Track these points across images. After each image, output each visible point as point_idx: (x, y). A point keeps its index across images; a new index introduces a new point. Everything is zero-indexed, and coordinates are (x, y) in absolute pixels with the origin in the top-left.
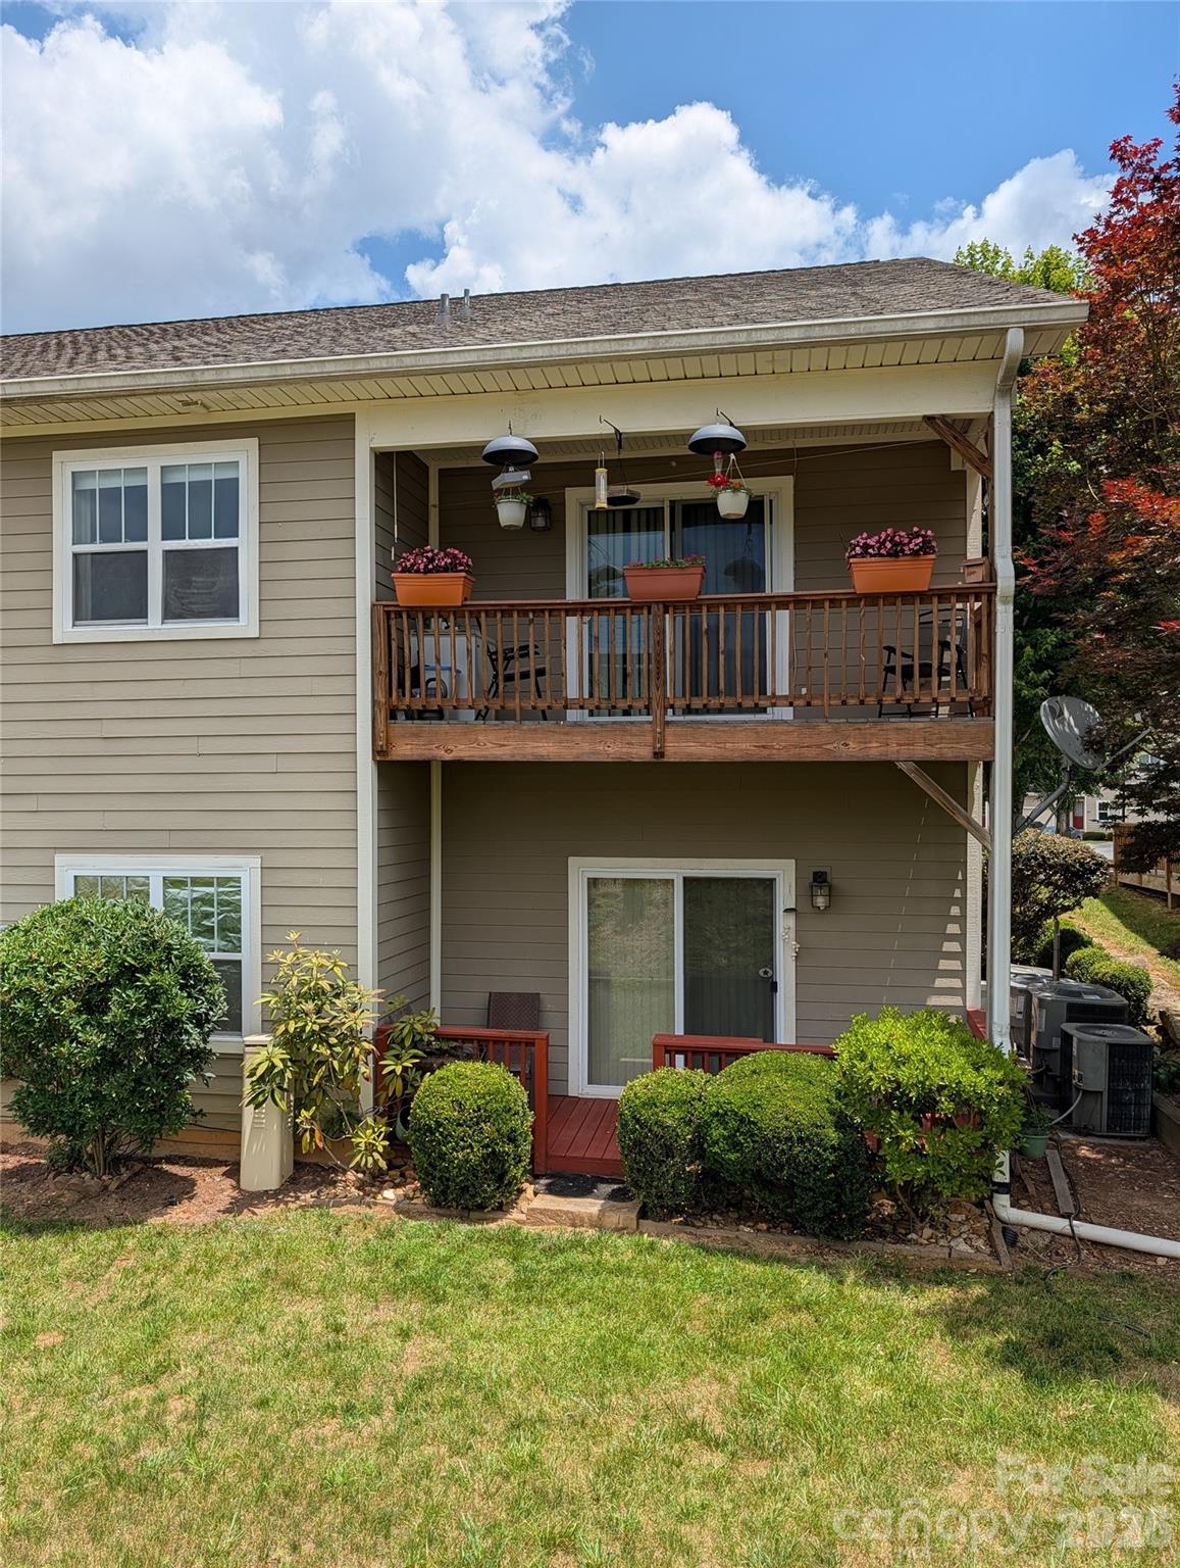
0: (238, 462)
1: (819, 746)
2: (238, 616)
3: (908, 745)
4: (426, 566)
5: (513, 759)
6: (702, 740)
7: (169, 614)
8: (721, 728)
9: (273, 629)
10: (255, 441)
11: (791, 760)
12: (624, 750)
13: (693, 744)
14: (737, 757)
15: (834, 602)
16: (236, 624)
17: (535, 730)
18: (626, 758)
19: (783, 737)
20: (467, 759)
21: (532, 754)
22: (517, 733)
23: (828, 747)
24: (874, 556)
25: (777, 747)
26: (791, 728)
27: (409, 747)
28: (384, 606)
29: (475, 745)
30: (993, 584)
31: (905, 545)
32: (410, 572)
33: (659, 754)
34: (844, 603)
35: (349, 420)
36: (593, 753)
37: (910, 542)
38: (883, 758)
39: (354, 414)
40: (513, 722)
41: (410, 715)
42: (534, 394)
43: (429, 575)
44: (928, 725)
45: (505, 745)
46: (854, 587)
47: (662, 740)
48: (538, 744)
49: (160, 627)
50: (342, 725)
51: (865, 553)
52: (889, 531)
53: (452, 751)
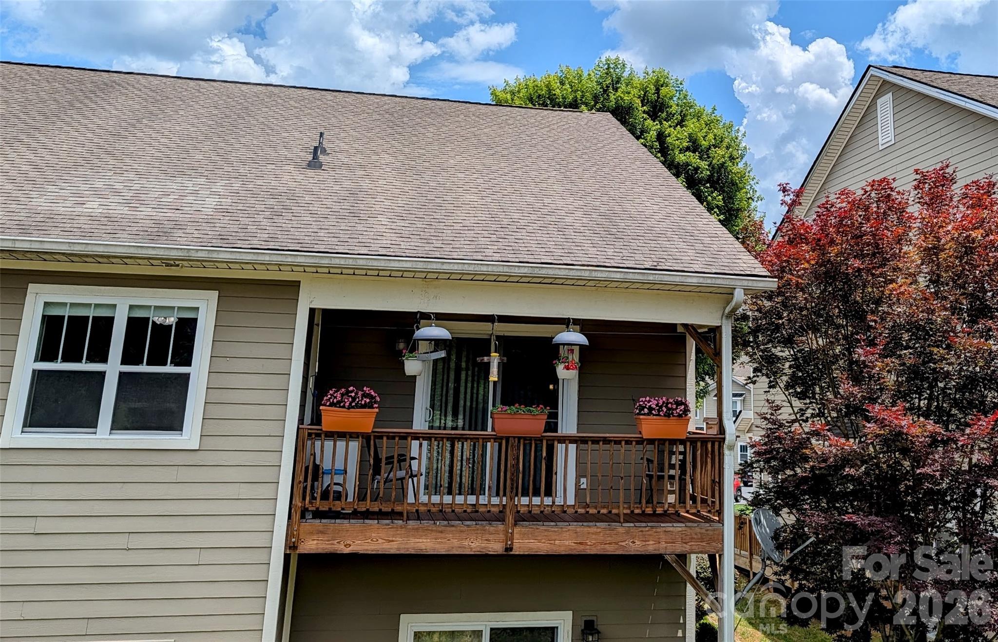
0: (198, 308)
1: (616, 543)
2: (181, 430)
3: (672, 543)
4: (350, 404)
5: (398, 552)
6: (539, 538)
7: (117, 425)
8: (553, 529)
9: (211, 443)
10: (216, 293)
11: (599, 553)
12: (483, 545)
13: (532, 541)
14: (563, 551)
15: (628, 442)
16: (179, 437)
17: (417, 529)
18: (485, 552)
19: (594, 536)
20: (361, 552)
21: (413, 548)
22: (403, 531)
23: (623, 544)
24: (656, 415)
25: (589, 543)
26: (599, 530)
27: (315, 542)
28: (309, 429)
29: (369, 541)
30: (723, 436)
31: (674, 410)
32: (336, 407)
33: (509, 549)
34: (634, 443)
35: (296, 285)
36: (460, 547)
37: (677, 408)
38: (657, 552)
39: (299, 282)
40: (401, 521)
41: (319, 515)
42: (436, 282)
43: (352, 410)
44: (684, 529)
45: (393, 541)
46: (640, 433)
47: (512, 539)
48: (418, 540)
49: (107, 437)
50: (262, 524)
51: (650, 414)
52: (664, 399)
53: (350, 545)
